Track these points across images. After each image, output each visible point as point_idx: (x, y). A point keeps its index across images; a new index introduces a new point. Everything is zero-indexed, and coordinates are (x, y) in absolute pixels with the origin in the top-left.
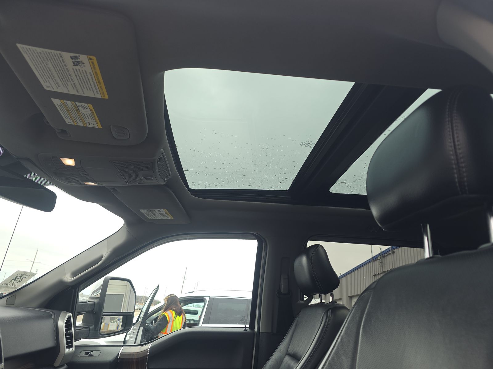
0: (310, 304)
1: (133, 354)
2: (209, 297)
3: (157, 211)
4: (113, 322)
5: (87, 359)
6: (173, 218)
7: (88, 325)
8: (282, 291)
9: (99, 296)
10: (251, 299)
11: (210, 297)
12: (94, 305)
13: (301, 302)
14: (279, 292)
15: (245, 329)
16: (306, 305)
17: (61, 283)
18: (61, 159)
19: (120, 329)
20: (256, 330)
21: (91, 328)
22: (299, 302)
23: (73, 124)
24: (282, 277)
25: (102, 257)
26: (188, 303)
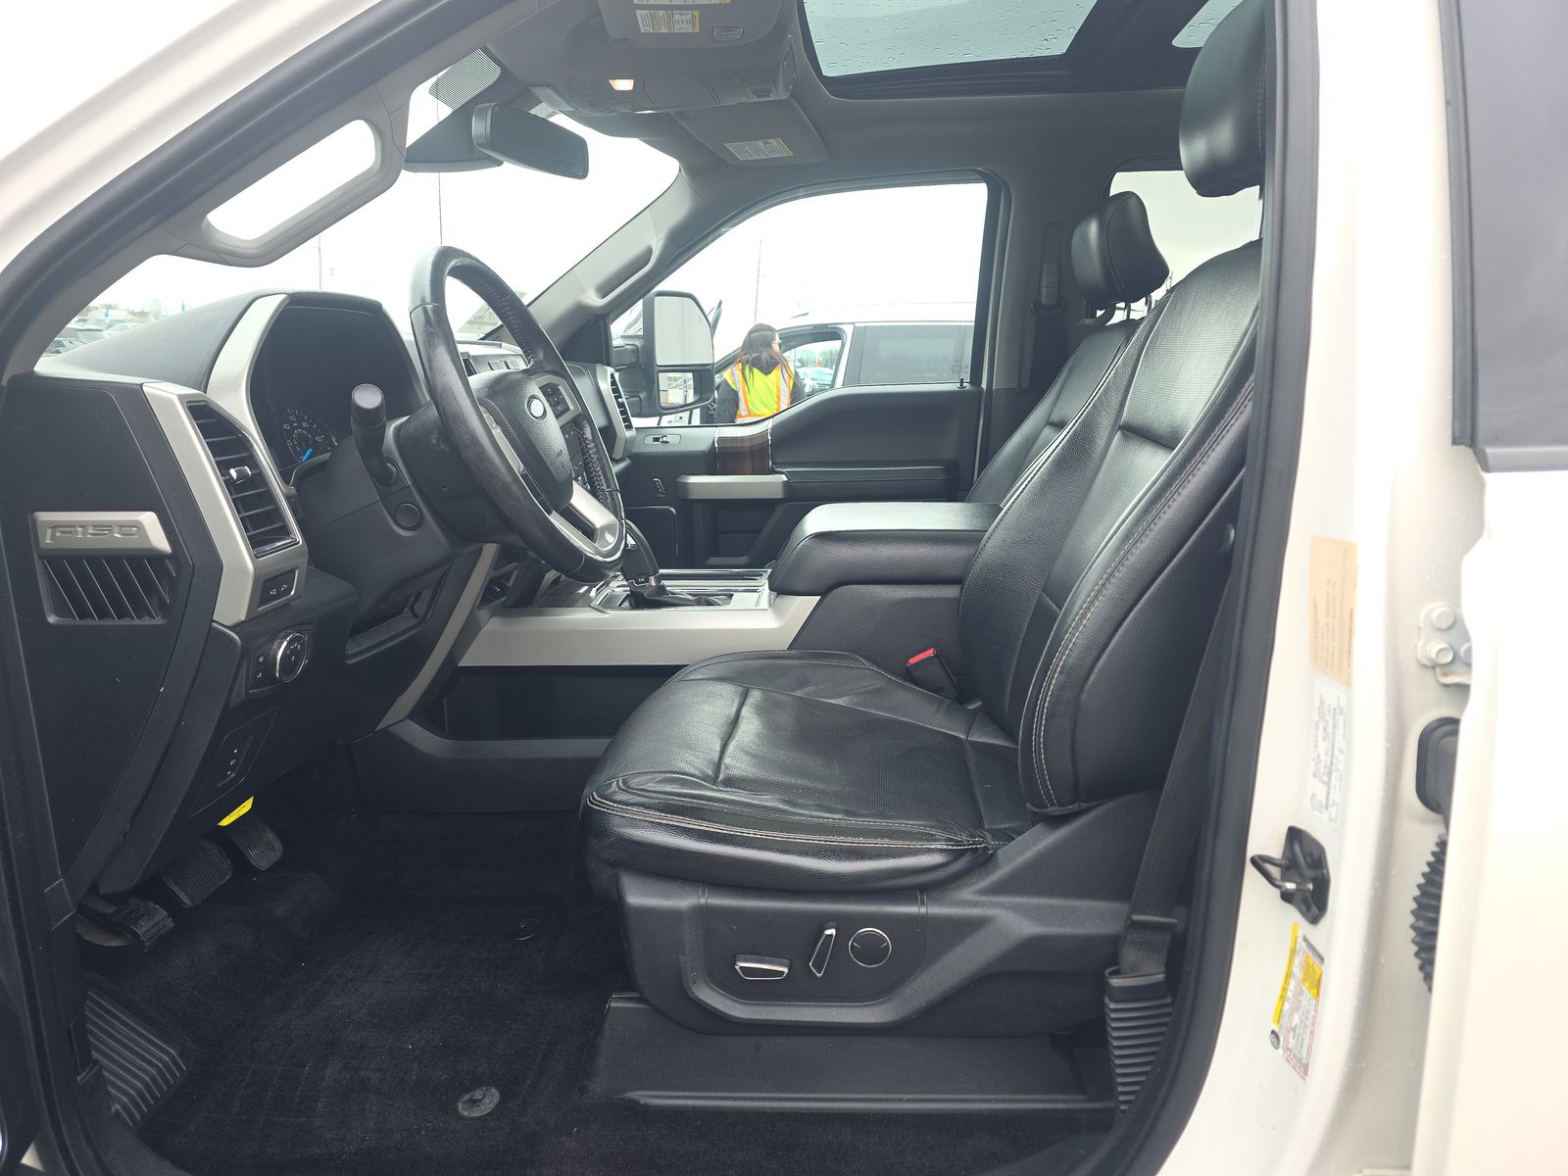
0: (1109, 323)
1: (742, 439)
2: (852, 326)
3: (760, 143)
4: (676, 387)
5: (658, 448)
6: (792, 154)
7: (633, 392)
8: (1043, 301)
9: (641, 333)
10: (973, 324)
11: (857, 325)
12: (636, 350)
13: (1088, 321)
14: (1037, 304)
15: (962, 385)
16: (1101, 325)
17: (581, 309)
18: (610, 81)
19: (691, 399)
20: (984, 385)
21: (642, 396)
22: (1081, 322)
23: (651, 31)
24: (1044, 270)
25: (649, 252)
26: (794, 343)
